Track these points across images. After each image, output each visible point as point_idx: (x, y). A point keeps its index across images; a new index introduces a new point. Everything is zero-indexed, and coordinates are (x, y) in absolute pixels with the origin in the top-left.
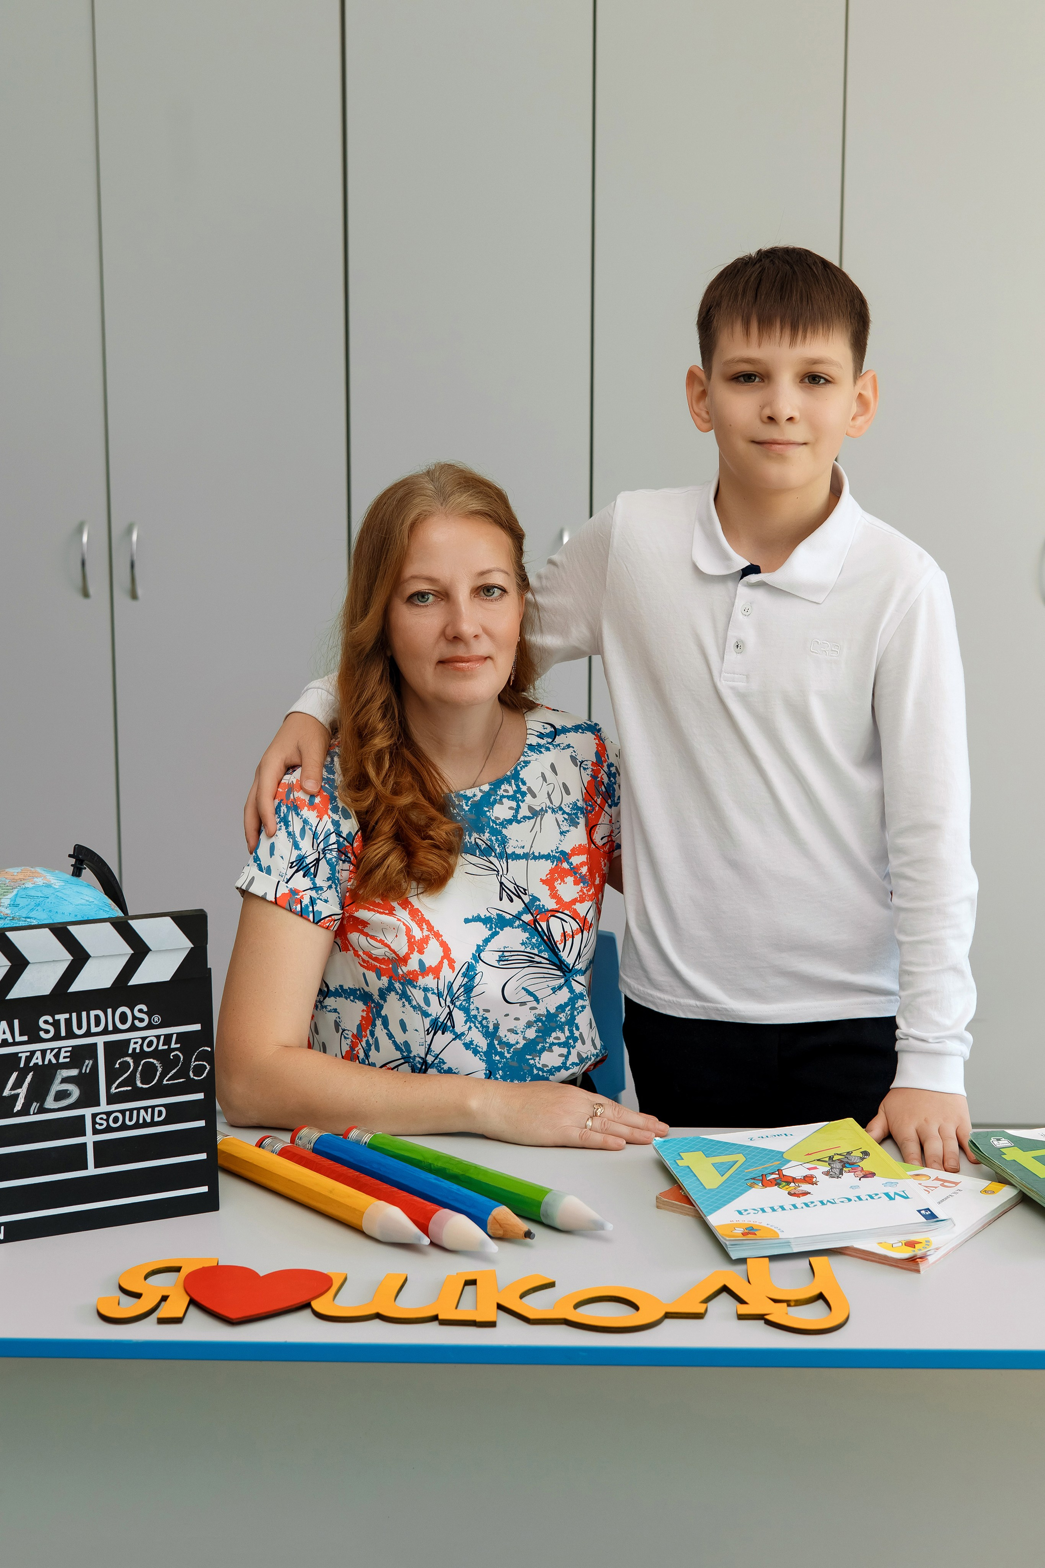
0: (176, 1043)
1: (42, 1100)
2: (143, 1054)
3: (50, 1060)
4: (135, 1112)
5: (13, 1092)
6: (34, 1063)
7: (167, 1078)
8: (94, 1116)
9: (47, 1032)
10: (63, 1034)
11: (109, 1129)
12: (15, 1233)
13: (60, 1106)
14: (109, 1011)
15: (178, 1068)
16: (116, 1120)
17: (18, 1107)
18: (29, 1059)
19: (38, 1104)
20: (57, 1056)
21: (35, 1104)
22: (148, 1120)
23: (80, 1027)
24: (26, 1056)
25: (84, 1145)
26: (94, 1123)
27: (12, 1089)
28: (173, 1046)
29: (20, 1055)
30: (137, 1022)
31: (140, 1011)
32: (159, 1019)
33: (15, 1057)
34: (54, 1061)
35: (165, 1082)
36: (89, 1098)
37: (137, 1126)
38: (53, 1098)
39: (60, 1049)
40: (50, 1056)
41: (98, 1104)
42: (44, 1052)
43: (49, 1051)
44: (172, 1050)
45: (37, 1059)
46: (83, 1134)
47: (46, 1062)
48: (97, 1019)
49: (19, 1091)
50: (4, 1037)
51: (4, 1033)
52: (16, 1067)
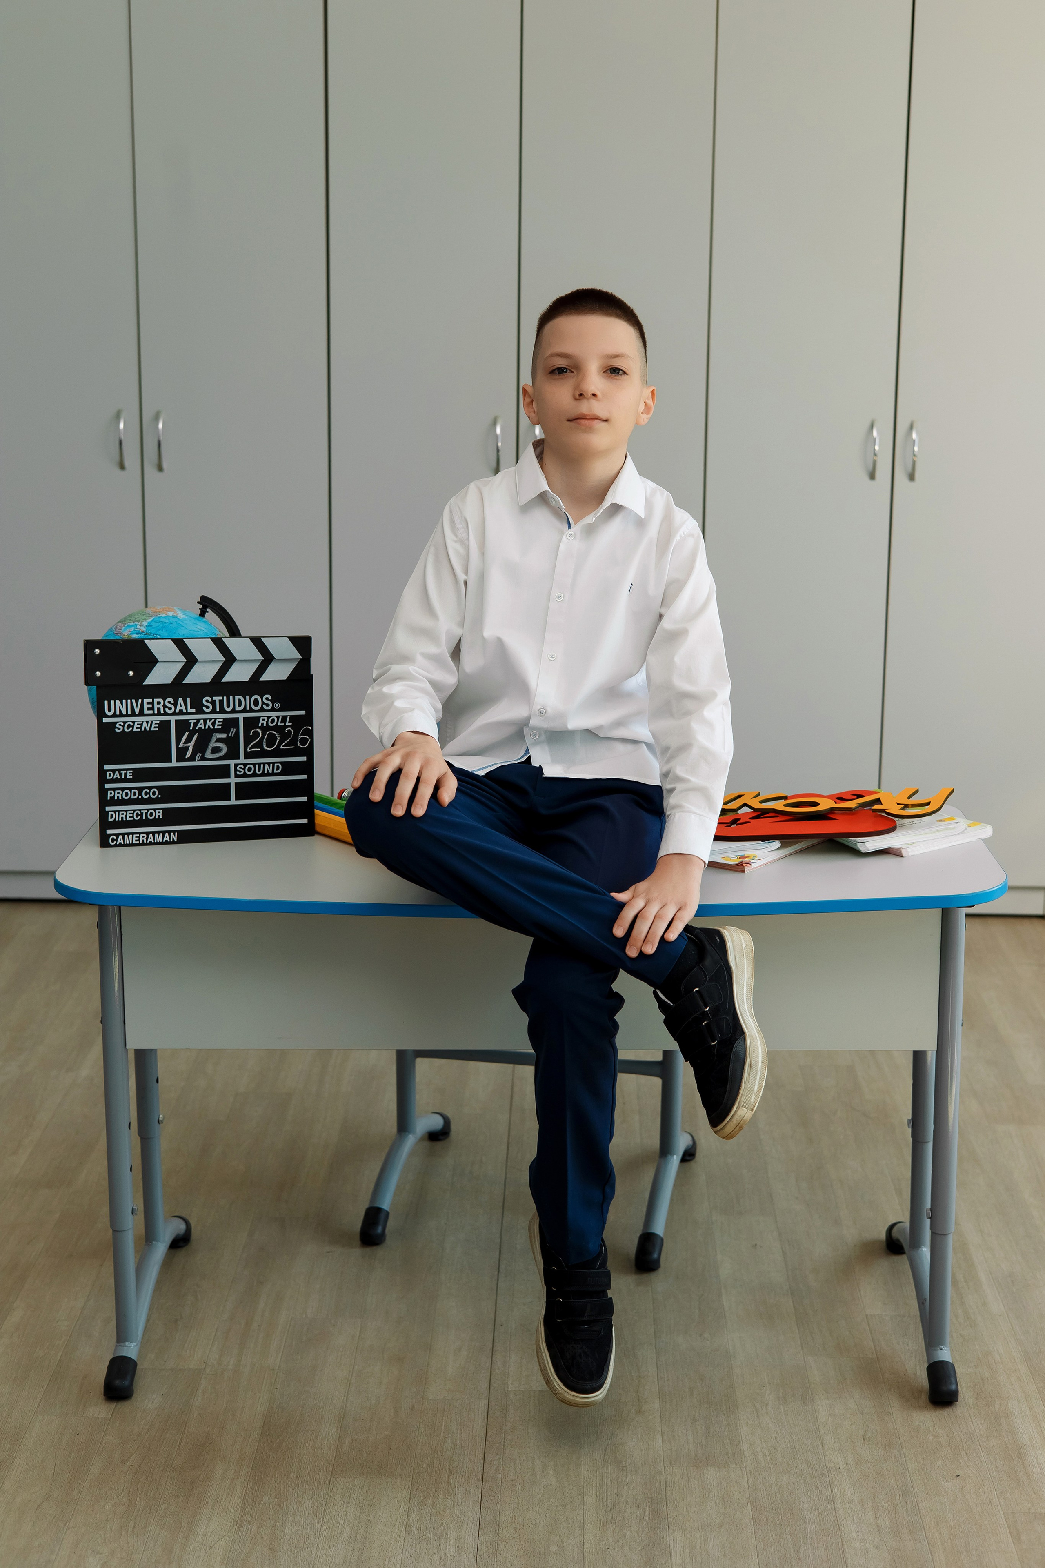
0: (289, 722)
1: (203, 752)
2: (268, 728)
3: (209, 726)
4: (261, 766)
5: (185, 745)
6: (199, 728)
7: (282, 745)
8: (236, 766)
9: (207, 707)
10: (218, 709)
11: (244, 775)
12: (185, 838)
13: (214, 757)
14: (247, 697)
15: (290, 738)
16: (249, 769)
17: (188, 755)
18: (196, 724)
19: (201, 755)
20: (213, 724)
21: (198, 754)
22: (270, 771)
23: (228, 706)
24: (194, 722)
25: (229, 784)
26: (236, 770)
27: (185, 743)
28: (287, 724)
29: (190, 721)
30: (264, 706)
31: (267, 699)
32: (278, 705)
33: (187, 722)
34: (211, 727)
35: (281, 747)
36: (233, 753)
37: (262, 775)
38: (209, 752)
39: (215, 720)
40: (209, 724)
41: (239, 758)
42: (205, 721)
43: (208, 720)
44: (286, 727)
45: (201, 725)
46: (229, 777)
47: (207, 728)
48: (239, 701)
49: (189, 744)
50: (181, 708)
51: (181, 706)
52: (188, 730)
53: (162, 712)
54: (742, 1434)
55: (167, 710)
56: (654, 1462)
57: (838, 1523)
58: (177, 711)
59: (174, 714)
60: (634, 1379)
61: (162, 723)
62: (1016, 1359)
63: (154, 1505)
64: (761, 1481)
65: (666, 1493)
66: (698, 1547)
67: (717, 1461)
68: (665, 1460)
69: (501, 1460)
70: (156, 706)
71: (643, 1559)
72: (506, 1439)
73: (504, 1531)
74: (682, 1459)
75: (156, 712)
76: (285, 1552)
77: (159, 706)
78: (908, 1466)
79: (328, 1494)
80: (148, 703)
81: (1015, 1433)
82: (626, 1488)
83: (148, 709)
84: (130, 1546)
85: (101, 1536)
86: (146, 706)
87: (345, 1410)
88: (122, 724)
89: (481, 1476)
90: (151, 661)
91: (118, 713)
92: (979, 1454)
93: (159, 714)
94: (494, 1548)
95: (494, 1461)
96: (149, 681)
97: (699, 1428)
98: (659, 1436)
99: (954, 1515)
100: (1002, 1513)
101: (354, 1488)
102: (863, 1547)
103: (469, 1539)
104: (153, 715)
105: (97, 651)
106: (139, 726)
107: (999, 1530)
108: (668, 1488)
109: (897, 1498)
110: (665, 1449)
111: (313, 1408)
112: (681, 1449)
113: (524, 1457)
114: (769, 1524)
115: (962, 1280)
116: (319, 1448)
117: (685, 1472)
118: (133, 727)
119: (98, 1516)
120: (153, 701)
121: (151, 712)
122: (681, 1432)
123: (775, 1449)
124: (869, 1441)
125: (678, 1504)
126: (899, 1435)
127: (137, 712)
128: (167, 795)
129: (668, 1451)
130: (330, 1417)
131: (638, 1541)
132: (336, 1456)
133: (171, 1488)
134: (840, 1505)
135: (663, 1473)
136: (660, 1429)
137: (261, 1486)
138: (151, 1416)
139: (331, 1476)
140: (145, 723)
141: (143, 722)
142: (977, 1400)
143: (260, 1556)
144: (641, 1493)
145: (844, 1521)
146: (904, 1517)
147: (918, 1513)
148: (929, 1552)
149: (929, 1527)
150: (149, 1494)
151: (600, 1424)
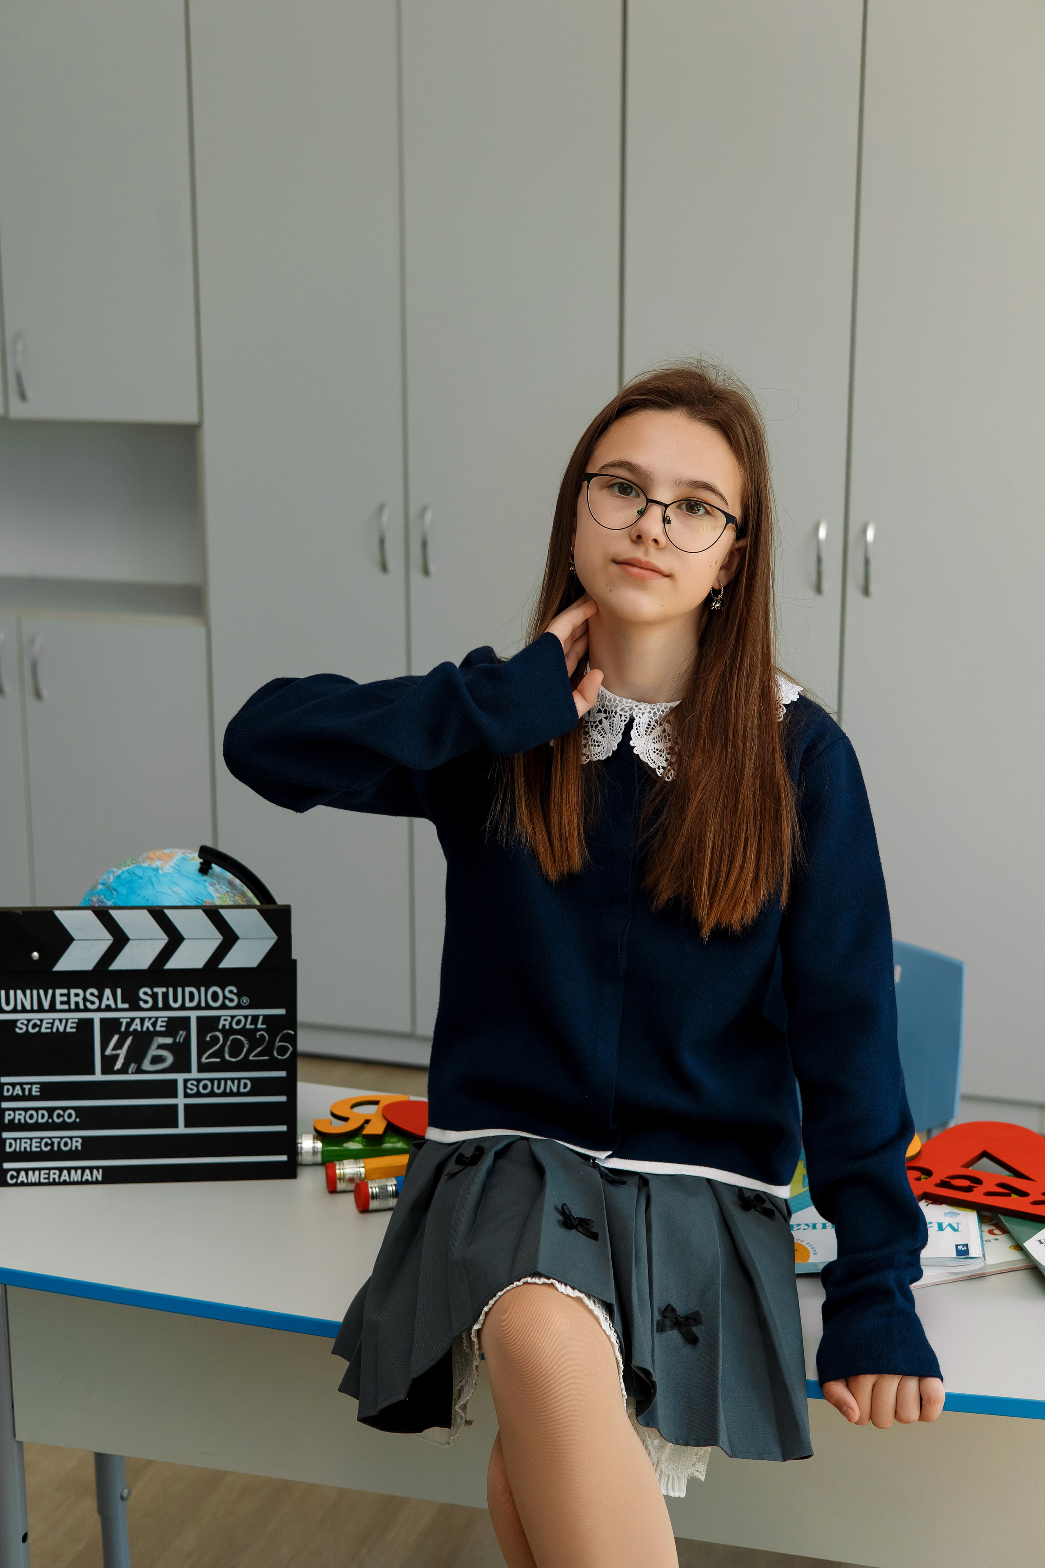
0: (262, 1024)
1: (140, 1062)
2: (232, 1031)
3: (148, 1028)
4: (223, 1082)
5: (114, 1053)
6: (134, 1029)
7: (253, 1054)
8: (186, 1081)
9: (146, 1002)
10: (160, 1005)
11: (198, 1095)
12: (113, 1177)
13: (155, 1069)
14: (203, 989)
15: (263, 1046)
16: (205, 1087)
17: (118, 1065)
18: (129, 1025)
19: (136, 1066)
20: (154, 1024)
21: (133, 1065)
22: (235, 1090)
23: (175, 1001)
24: (127, 1022)
25: (175, 1107)
26: (185, 1087)
27: (114, 1049)
28: (260, 1026)
29: (121, 1020)
30: (227, 1002)
31: (231, 992)
32: (247, 1001)
33: (117, 1022)
34: (151, 1029)
35: (251, 1058)
36: (182, 1065)
37: (224, 1094)
38: (150, 1061)
39: (157, 1018)
40: (148, 1024)
42: (143, 1020)
43: (147, 1020)
44: (257, 1030)
45: (136, 1025)
46: (175, 1096)
47: (145, 1029)
48: (192, 995)
49: (119, 1052)
50: (108, 1003)
51: (108, 999)
52: (118, 1031)
53: (81, 1006)
55: (88, 1004)
58: (103, 1006)
59: (99, 1009)
61: (81, 1022)
70: (73, 1000)
75: (73, 1006)
77: (77, 999)
80: (62, 995)
83: (62, 1003)
86: (59, 999)
88: (26, 1022)
90: (64, 940)
91: (19, 1007)
93: (77, 1009)
96: (60, 966)
104: (69, 1010)
106: (50, 1025)
118: (40, 1026)
120: (69, 992)
121: (66, 1007)
127: (46, 1005)
128: (88, 1119)
140: (57, 1023)
141: (54, 1020)
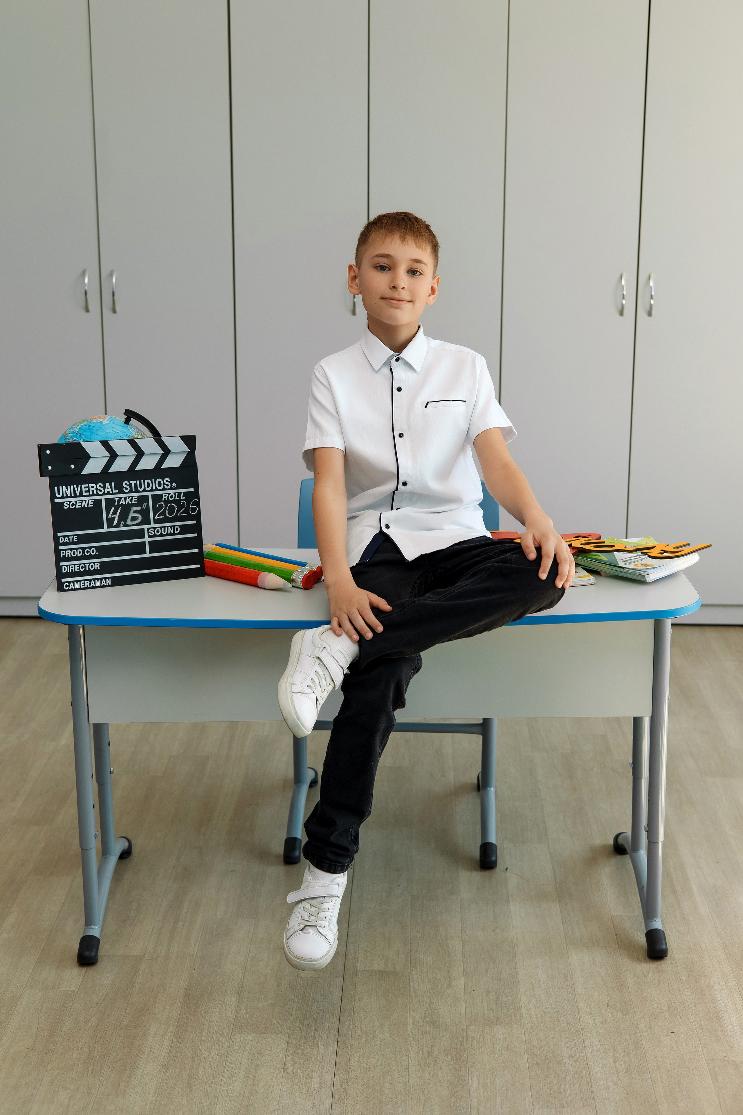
1: (125, 521)
2: (169, 501)
4: (166, 528)
5: (113, 516)
6: (122, 503)
7: (179, 513)
8: (148, 529)
9: (126, 489)
10: (134, 490)
11: (155, 536)
13: (133, 524)
14: (154, 480)
15: (184, 508)
16: (158, 531)
17: (115, 523)
18: (119, 501)
19: (124, 523)
20: (131, 500)
21: (122, 522)
22: (172, 532)
23: (141, 487)
25: (144, 543)
26: (148, 532)
27: (113, 514)
28: (182, 498)
29: (115, 499)
30: (166, 486)
31: (167, 481)
32: (175, 485)
33: (113, 500)
34: (130, 503)
35: (179, 515)
36: (146, 521)
37: (167, 535)
38: (130, 520)
39: (132, 497)
40: (128, 500)
41: (150, 524)
42: (125, 498)
43: (128, 498)
44: (182, 500)
45: (123, 501)
46: (144, 537)
47: (127, 503)
49: (115, 516)
50: (108, 490)
51: (108, 488)
52: (114, 505)
53: (95, 493)
54: (522, 1002)
55: (98, 491)
56: (459, 1022)
57: (588, 1066)
58: (106, 492)
59: (104, 494)
60: (446, 963)
61: (96, 501)
62: (717, 948)
63: (107, 1054)
64: (534, 1036)
65: (467, 1044)
66: (489, 1084)
67: (503, 1022)
68: (467, 1021)
69: (351, 1021)
70: (91, 489)
71: (450, 1093)
72: (355, 1006)
73: (353, 1072)
74: (479, 1020)
75: (91, 493)
76: (198, 1087)
77: (93, 489)
78: (639, 1025)
79: (229, 1046)
80: (85, 487)
81: (715, 1001)
82: (439, 1041)
83: (86, 492)
84: (89, 1083)
85: (69, 1077)
86: (84, 490)
87: (242, 985)
88: (68, 503)
89: (337, 1033)
90: (88, 457)
91: (65, 496)
92: (689, 1017)
93: (93, 495)
94: (345, 1084)
95: (346, 1022)
96: (85, 472)
97: (491, 998)
98: (463, 1004)
99: (671, 1061)
100: (704, 1060)
101: (248, 1041)
102: (605, 1084)
103: (328, 1078)
105: (48, 452)
106: (80, 504)
107: (702, 1073)
108: (469, 1041)
109: (630, 1049)
110: (467, 1013)
111: (220, 984)
112: (478, 1013)
113: (368, 1019)
114: (539, 1067)
115: (680, 891)
116: (223, 1012)
117: (481, 1029)
118: (75, 505)
119: (67, 1062)
120: (89, 485)
121: (88, 494)
122: (479, 1000)
123: (544, 1013)
124: (611, 1007)
125: (475, 1053)
126: (632, 1002)
127: (78, 493)
128: (101, 552)
129: (469, 1014)
130: (231, 990)
131: (447, 1079)
132: (235, 1019)
133: (119, 1042)
134: (590, 1053)
135: (466, 1031)
136: (464, 999)
137: (182, 1040)
138: (106, 990)
139: (232, 1032)
140: (84, 502)
141: (82, 501)
142: (689, 977)
143: (181, 1090)
144: (449, 1045)
145: (592, 1065)
146: (635, 1063)
147: (645, 1059)
148: (652, 1087)
149: (653, 1070)
150: (103, 1046)
151: (422, 995)
